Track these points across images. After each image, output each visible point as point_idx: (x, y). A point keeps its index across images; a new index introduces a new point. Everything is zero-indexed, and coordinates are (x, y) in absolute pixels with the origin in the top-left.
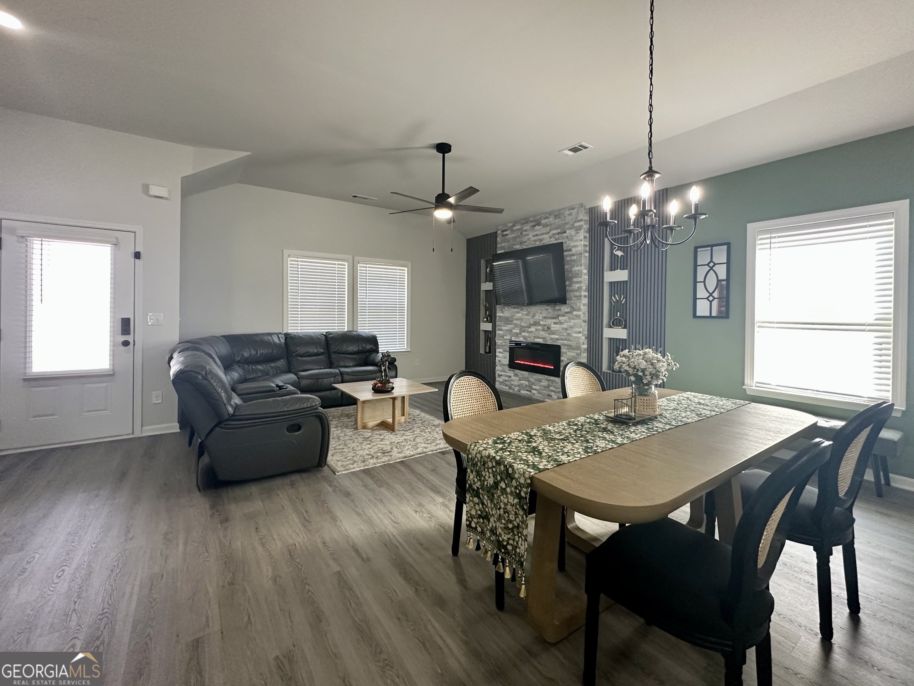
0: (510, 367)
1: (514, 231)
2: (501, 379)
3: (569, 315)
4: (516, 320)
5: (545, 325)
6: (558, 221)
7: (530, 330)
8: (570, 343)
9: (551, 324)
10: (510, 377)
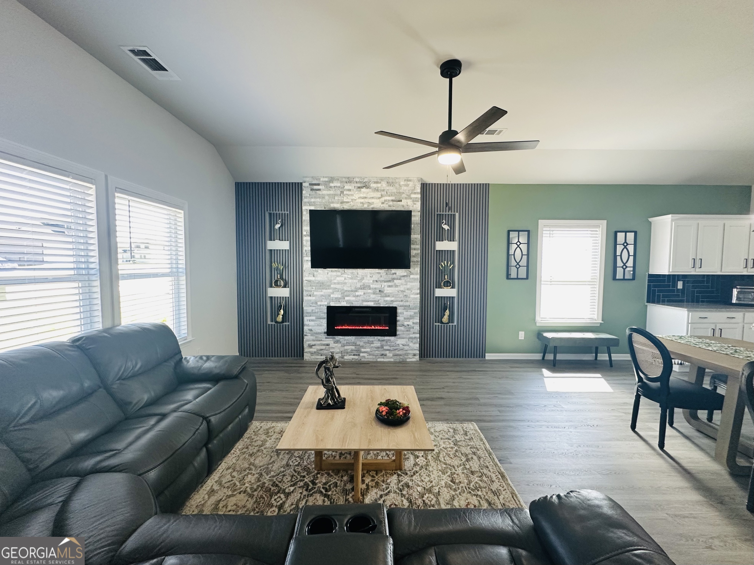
0: (327, 335)
1: (331, 187)
2: (313, 350)
3: (406, 278)
4: (335, 283)
5: (375, 288)
6: (392, 189)
7: (357, 293)
8: (407, 304)
9: (384, 288)
10: (328, 345)
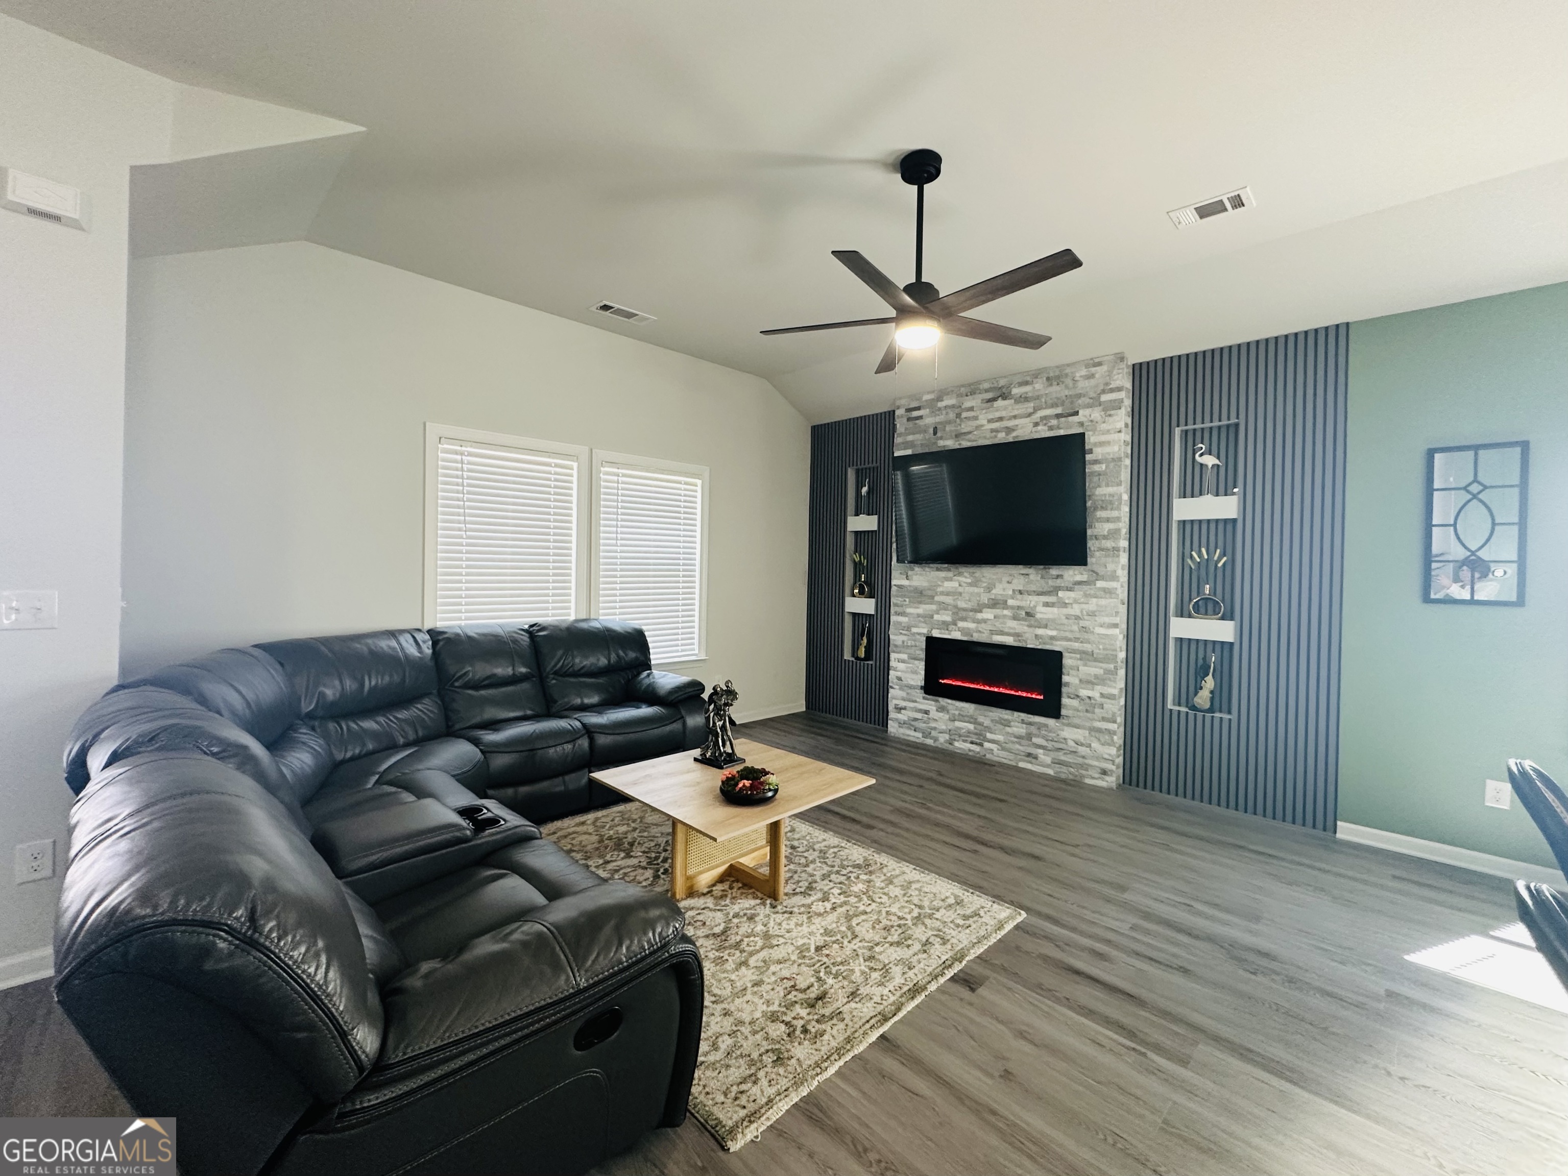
0: (926, 693)
1: (940, 409)
2: (902, 716)
3: (1085, 588)
4: (942, 593)
5: (1019, 608)
6: (1056, 391)
7: (979, 616)
8: (1088, 647)
9: (1035, 607)
10: (926, 712)
